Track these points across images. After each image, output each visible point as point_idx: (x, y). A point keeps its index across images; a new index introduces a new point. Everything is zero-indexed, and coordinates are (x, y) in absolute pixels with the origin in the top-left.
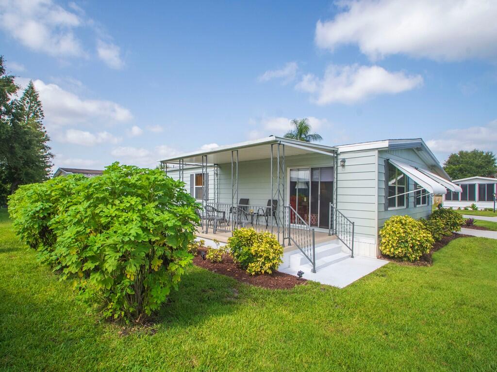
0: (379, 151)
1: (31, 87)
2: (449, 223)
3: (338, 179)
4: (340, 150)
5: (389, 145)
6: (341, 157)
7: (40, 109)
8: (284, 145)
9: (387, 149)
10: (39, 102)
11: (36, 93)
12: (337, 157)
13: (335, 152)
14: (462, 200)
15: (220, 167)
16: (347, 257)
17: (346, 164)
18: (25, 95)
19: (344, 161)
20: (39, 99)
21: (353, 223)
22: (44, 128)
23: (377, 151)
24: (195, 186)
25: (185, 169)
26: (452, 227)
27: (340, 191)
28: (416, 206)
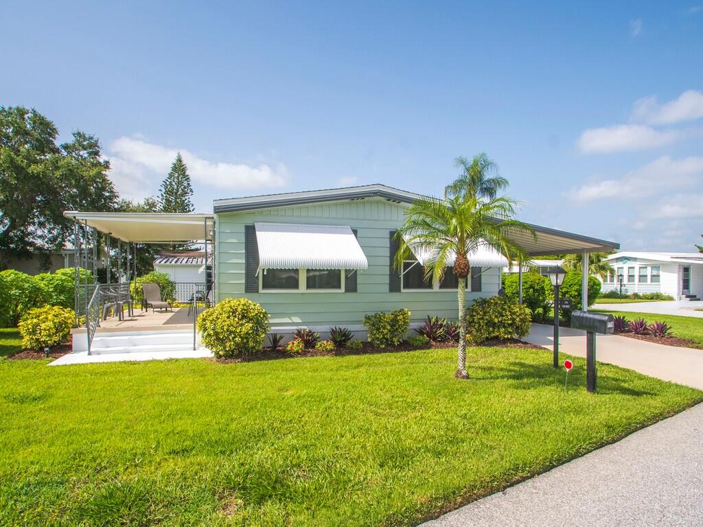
0: (219, 215)
1: (180, 160)
5: (214, 207)
7: (188, 184)
10: (188, 175)
11: (184, 167)
18: (173, 170)
22: (193, 205)
23: (216, 216)
28: (399, 290)
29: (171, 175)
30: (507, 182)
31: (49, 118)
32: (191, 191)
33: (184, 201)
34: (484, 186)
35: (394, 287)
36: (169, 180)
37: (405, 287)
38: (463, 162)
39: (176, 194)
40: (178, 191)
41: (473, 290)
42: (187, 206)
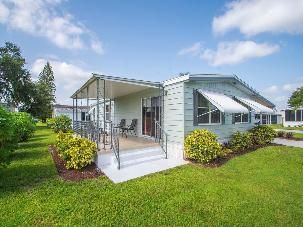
0: (185, 83)
1: (48, 64)
2: (263, 135)
3: (164, 105)
4: (165, 85)
5: (189, 78)
6: (165, 89)
7: (52, 75)
8: (104, 80)
9: (189, 81)
10: (52, 72)
11: (50, 67)
12: (163, 89)
13: (162, 86)
14: (297, 121)
15: (114, 101)
16: (162, 158)
17: (168, 94)
18: (45, 68)
19: (166, 92)
20: (52, 70)
21: (167, 134)
22: (55, 85)
23: (183, 83)
24: (105, 113)
25: (101, 103)
26: (266, 139)
27: (165, 113)
29: (44, 71)
32: (54, 79)
33: (50, 83)
36: (43, 73)
39: (46, 80)
40: (47, 78)
42: (52, 85)
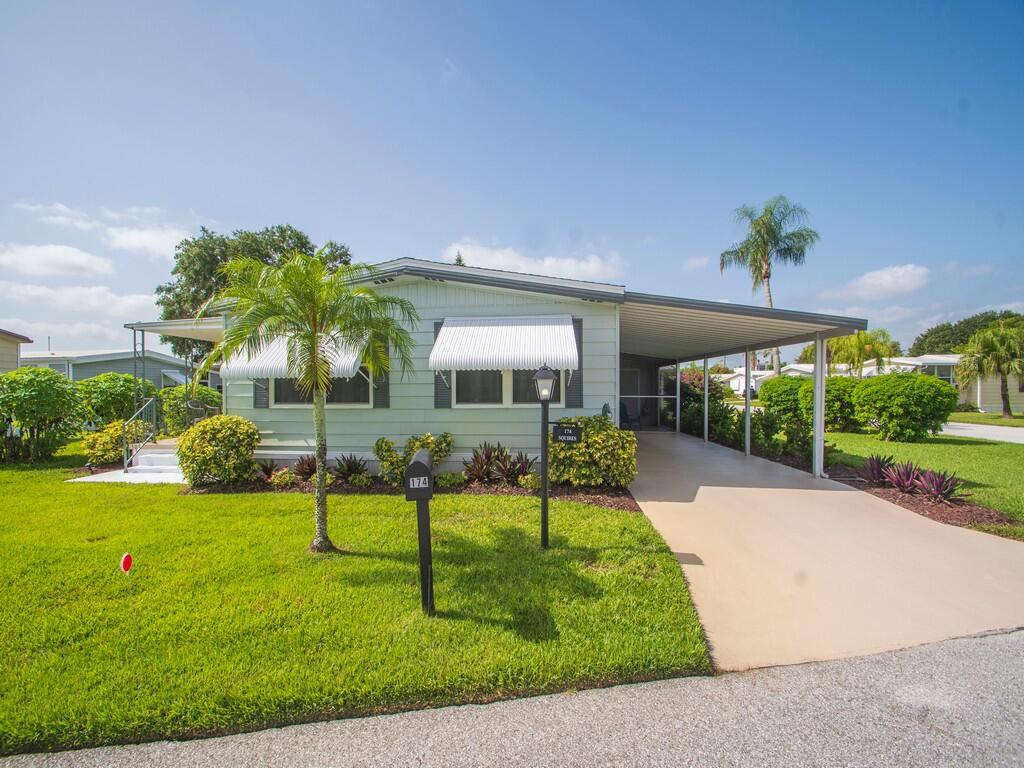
28: (448, 405)
30: (817, 236)
31: (306, 234)
34: (782, 245)
35: (441, 401)
37: (459, 401)
38: (749, 214)
41: (569, 405)
